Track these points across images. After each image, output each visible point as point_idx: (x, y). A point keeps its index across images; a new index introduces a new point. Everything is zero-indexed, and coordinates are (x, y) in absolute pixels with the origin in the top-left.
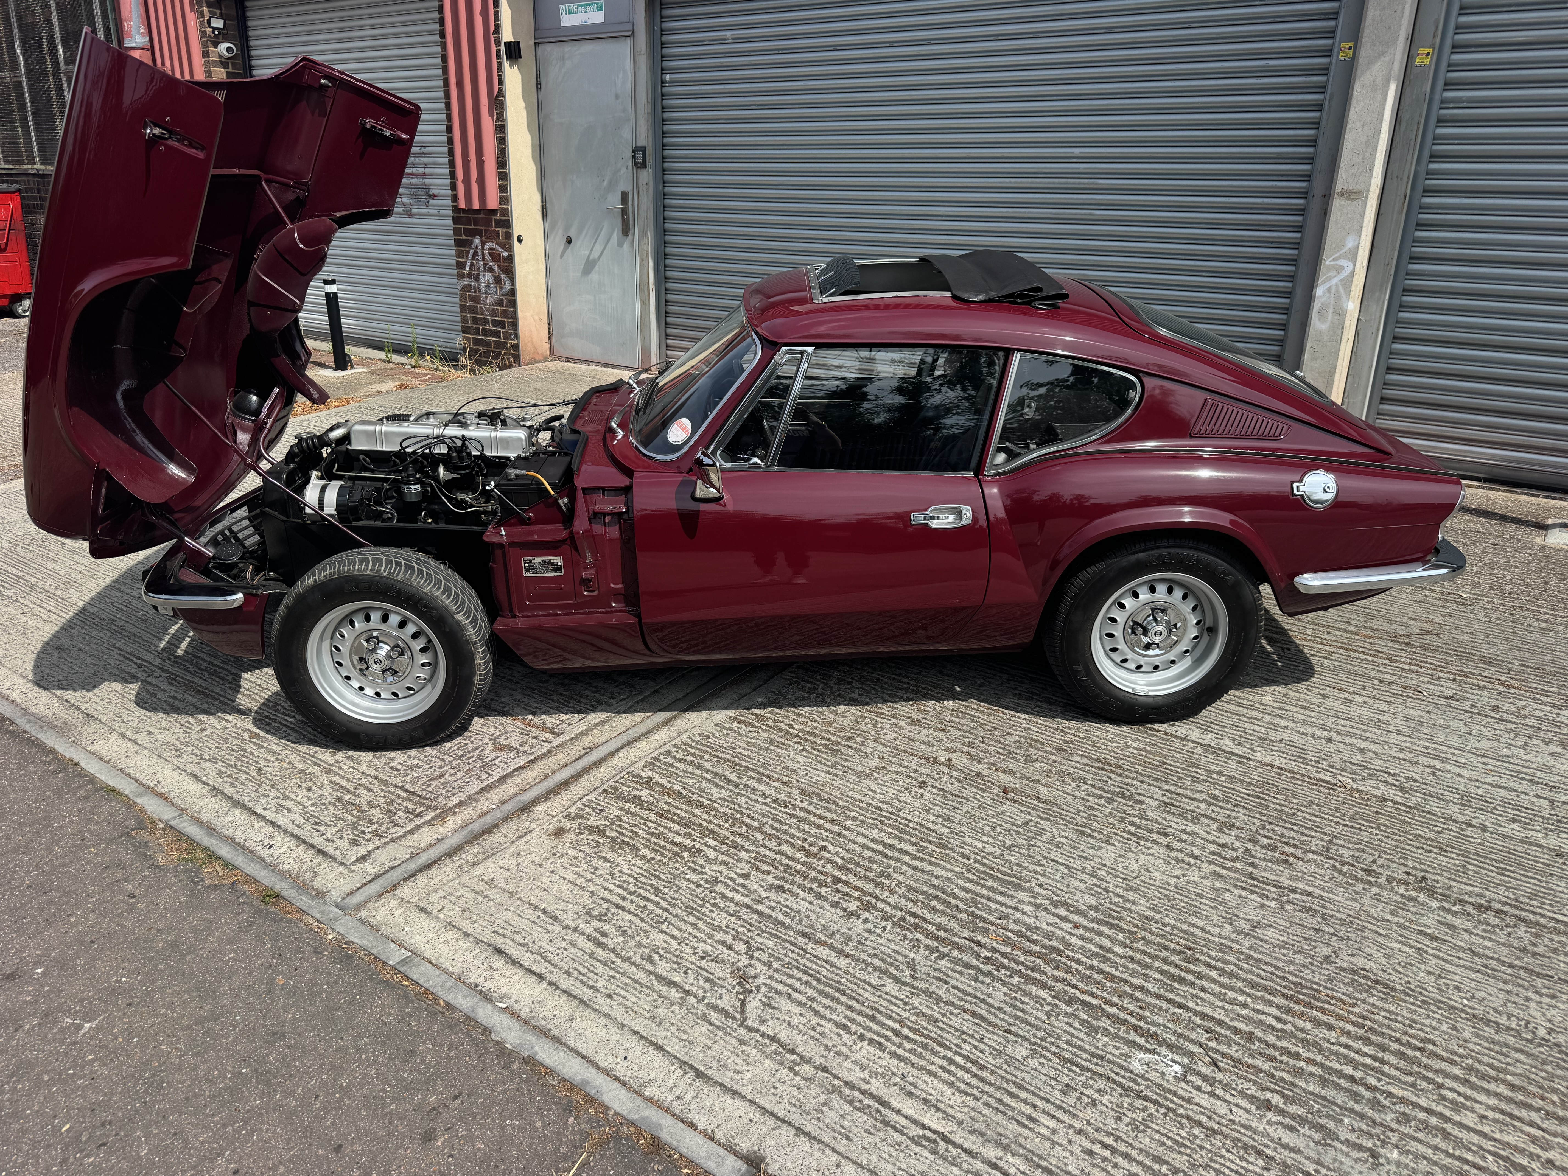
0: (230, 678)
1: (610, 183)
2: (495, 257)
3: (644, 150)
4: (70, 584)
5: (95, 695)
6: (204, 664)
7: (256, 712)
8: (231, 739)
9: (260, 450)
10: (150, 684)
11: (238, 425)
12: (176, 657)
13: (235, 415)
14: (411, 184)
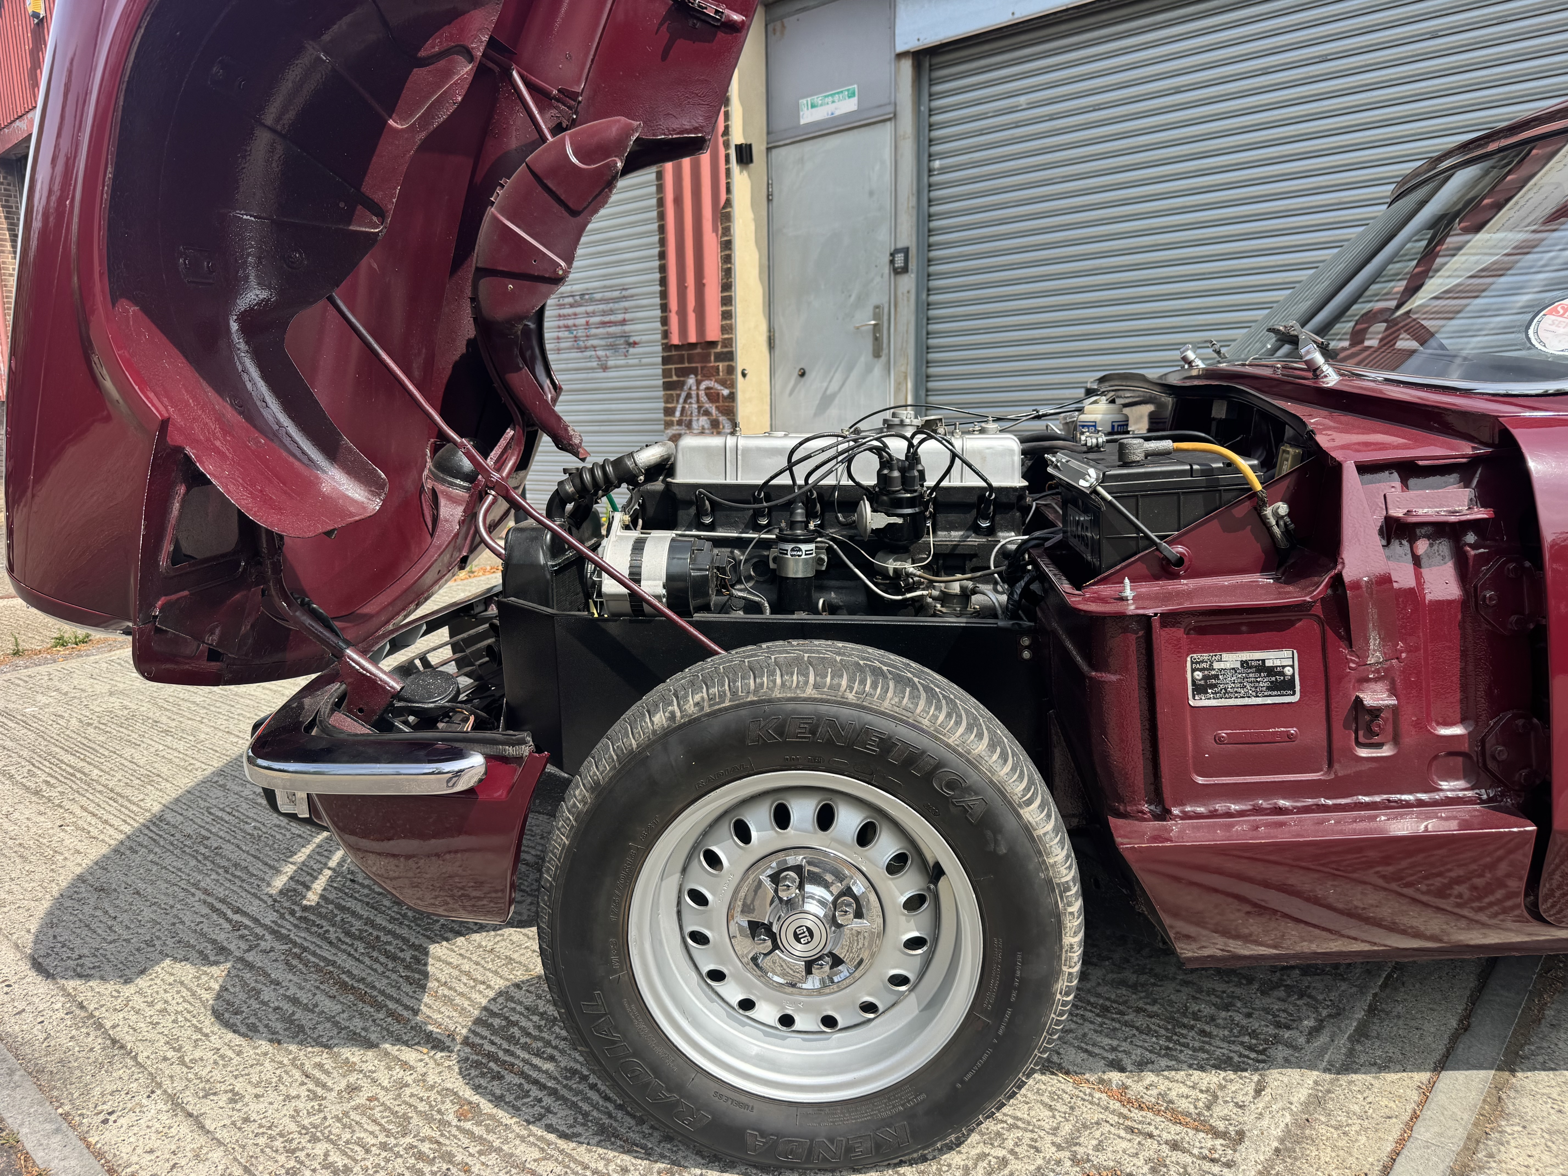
0: (407, 955)
1: (859, 298)
2: (713, 396)
3: (906, 251)
4: (150, 779)
5: (140, 992)
6: (358, 924)
7: (466, 1042)
8: (415, 1120)
9: (477, 531)
10: (250, 966)
11: (442, 492)
12: (305, 909)
13: (437, 478)
14: (608, 333)
